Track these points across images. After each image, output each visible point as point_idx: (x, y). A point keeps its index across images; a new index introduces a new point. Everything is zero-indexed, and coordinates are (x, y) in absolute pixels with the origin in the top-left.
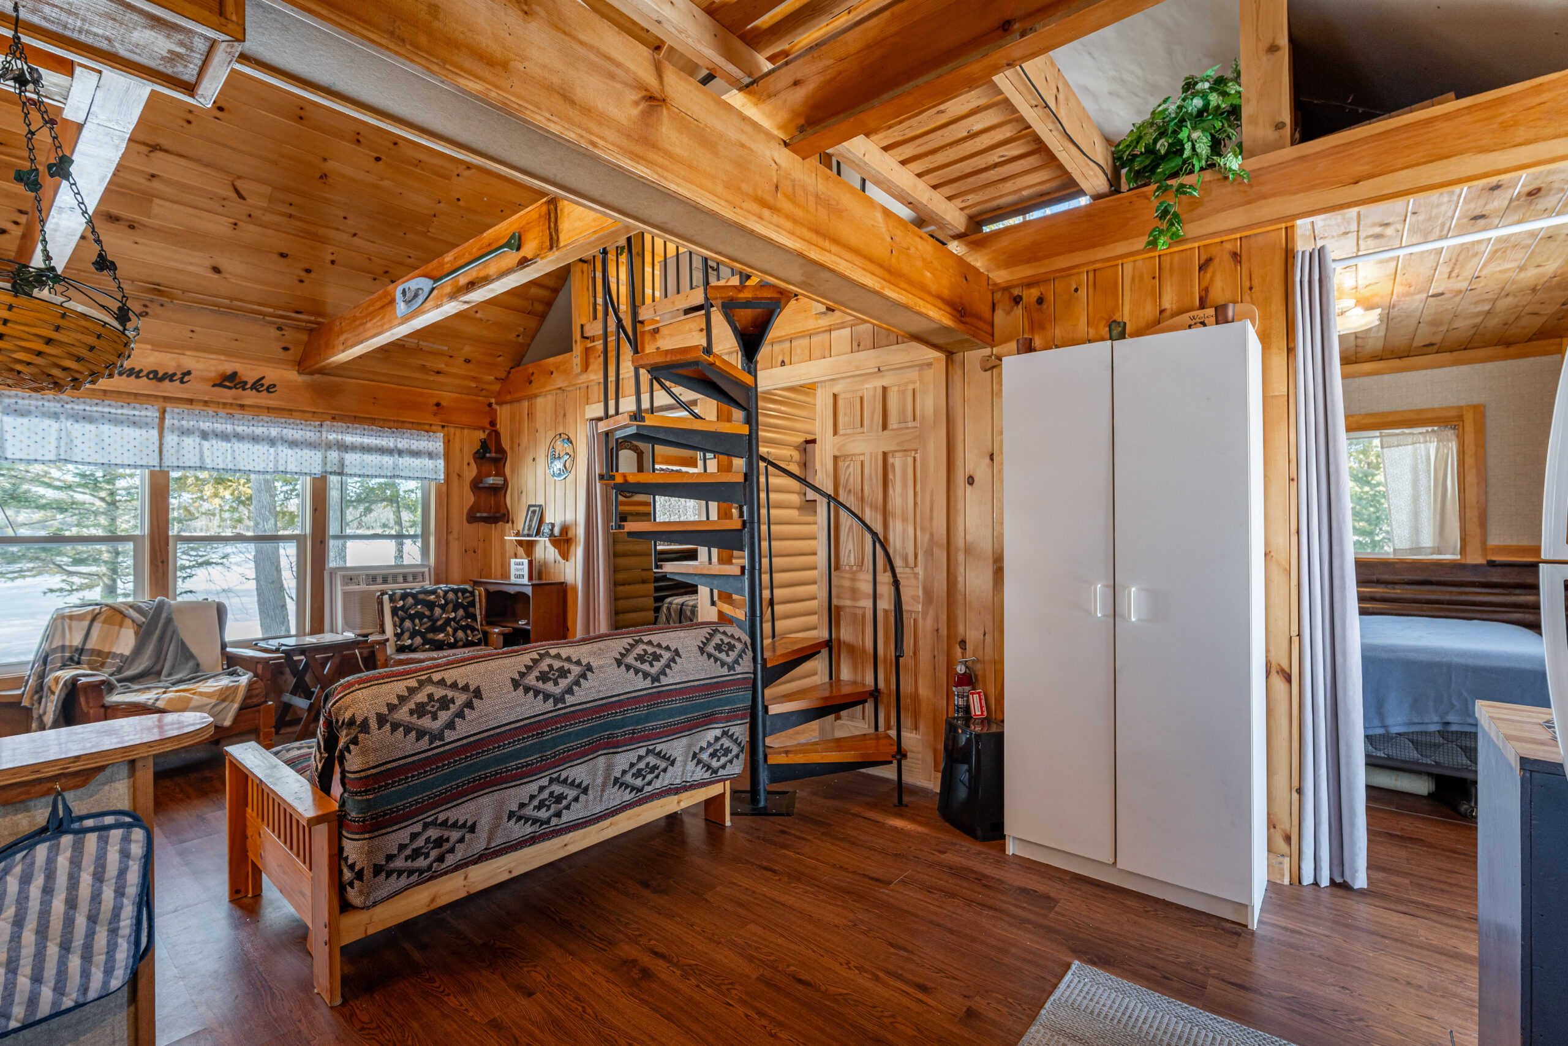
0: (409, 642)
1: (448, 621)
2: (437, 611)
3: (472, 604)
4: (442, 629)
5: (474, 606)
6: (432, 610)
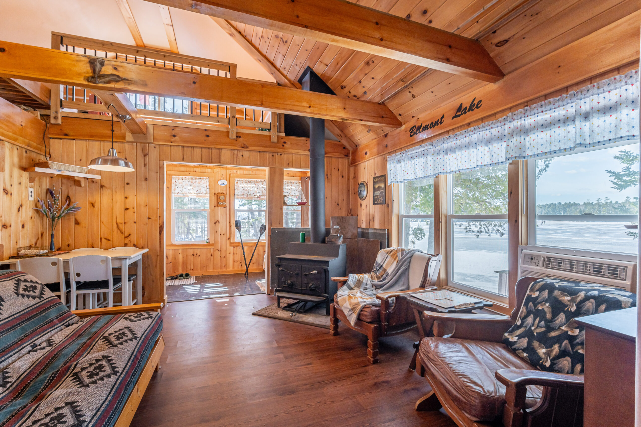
0: (515, 339)
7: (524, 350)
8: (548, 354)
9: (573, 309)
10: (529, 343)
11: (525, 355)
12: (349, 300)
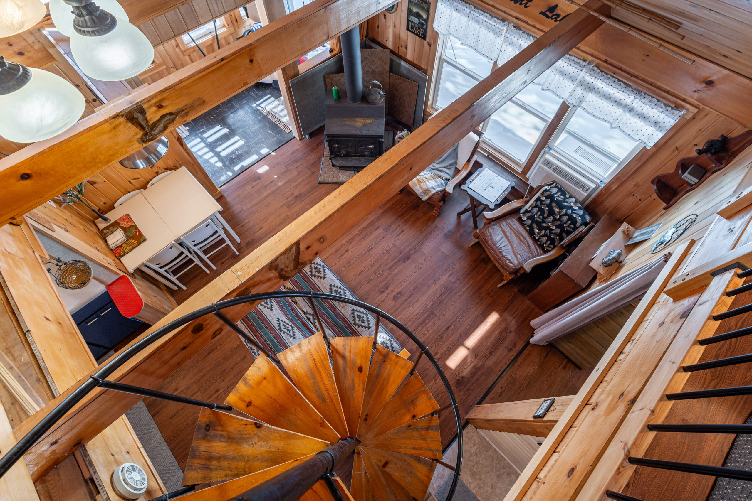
0: (525, 219)
1: (548, 228)
2: (551, 219)
3: (568, 233)
4: (541, 228)
5: (568, 235)
6: (549, 216)
7: (528, 226)
8: (539, 233)
9: (558, 217)
10: (532, 223)
11: (528, 228)
12: (419, 184)
